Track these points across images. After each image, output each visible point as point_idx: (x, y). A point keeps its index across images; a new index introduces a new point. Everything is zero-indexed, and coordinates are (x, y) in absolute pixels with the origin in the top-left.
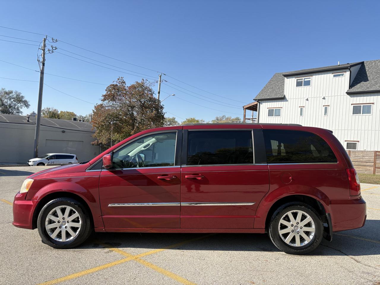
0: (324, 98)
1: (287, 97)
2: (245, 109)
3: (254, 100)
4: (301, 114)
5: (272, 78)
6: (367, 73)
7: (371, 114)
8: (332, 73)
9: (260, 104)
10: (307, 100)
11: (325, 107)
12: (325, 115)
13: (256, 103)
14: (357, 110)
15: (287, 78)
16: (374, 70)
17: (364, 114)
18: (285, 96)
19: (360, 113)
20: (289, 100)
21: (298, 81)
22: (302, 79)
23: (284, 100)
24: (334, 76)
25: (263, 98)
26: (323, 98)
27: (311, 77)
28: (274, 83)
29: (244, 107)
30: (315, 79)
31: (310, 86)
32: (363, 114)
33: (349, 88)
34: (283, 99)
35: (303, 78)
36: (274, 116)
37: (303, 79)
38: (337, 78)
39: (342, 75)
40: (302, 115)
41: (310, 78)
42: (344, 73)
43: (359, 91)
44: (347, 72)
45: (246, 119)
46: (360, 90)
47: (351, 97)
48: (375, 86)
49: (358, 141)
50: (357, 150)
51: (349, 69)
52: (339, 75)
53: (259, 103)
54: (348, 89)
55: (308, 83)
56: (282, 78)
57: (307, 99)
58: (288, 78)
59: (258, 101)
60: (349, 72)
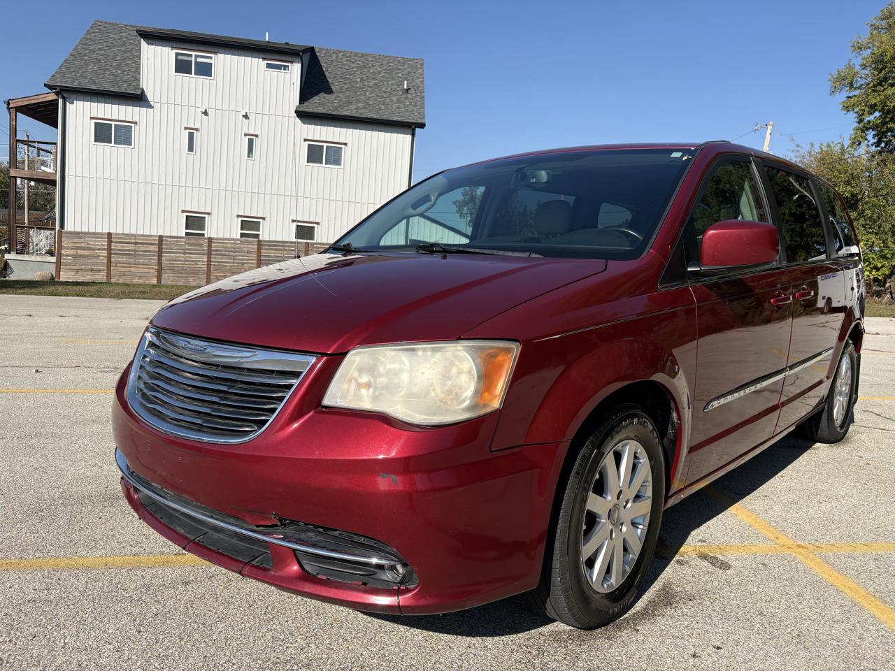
0: (246, 117)
1: (150, 98)
2: (13, 111)
3: (46, 85)
4: (191, 149)
5: (88, 33)
6: (327, 74)
7: (342, 167)
8: (264, 59)
9: (68, 104)
10: (205, 113)
11: (248, 137)
12: (248, 157)
13: (52, 97)
14: (314, 154)
15: (149, 44)
16: (339, 72)
17: (328, 166)
18: (143, 90)
19: (322, 163)
20: (157, 106)
21: (180, 57)
22: (191, 55)
23: (142, 103)
24: (269, 66)
25: (76, 85)
26: (243, 116)
27: (213, 55)
28: (99, 50)
29: (8, 104)
30: (222, 62)
31: (212, 78)
32: (326, 164)
33: (300, 103)
34: (138, 98)
35: (194, 54)
36: (113, 144)
37: (195, 56)
38: (275, 72)
39: (286, 68)
40: (192, 151)
41: (211, 58)
42: (289, 64)
43: (320, 112)
44: (296, 65)
45: (18, 141)
46: (320, 110)
47: (304, 124)
48: (348, 106)
49: (318, 223)
50: (315, 241)
51: (301, 59)
52: (279, 67)
53: (64, 98)
54: (298, 104)
55: (205, 70)
56: (119, 39)
57: (206, 110)
58: (153, 44)
59: (57, 94)
60: (300, 65)
